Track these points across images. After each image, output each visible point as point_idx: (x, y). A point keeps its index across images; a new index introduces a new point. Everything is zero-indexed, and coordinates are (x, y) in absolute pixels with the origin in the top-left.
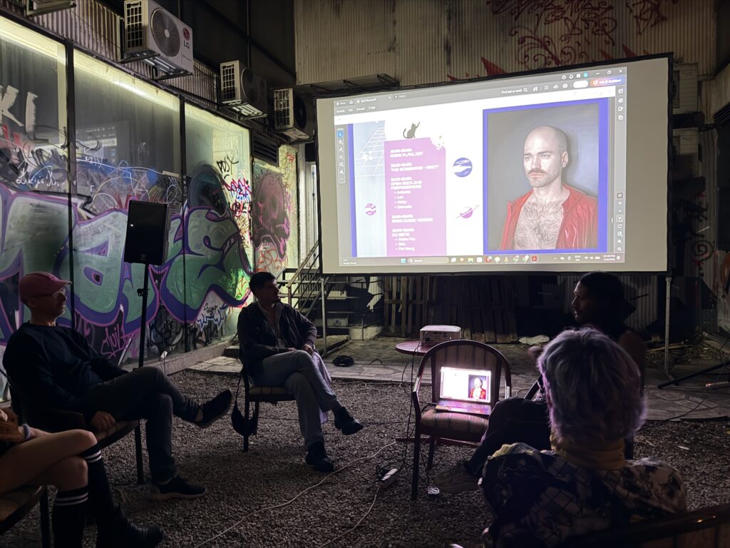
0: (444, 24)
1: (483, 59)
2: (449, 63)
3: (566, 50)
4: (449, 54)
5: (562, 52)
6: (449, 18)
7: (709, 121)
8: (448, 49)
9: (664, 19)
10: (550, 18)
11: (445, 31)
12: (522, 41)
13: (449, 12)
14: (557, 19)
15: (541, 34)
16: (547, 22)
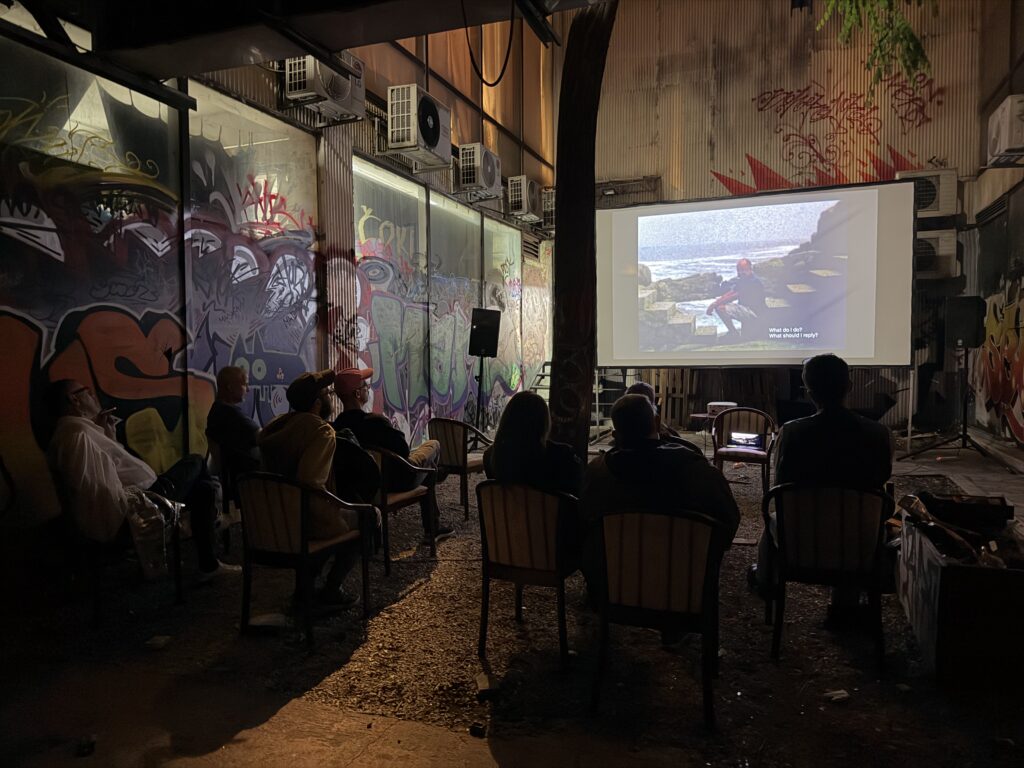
0: (709, 119)
1: (747, 156)
2: (712, 158)
3: (831, 149)
4: (712, 150)
5: (828, 151)
6: (714, 114)
7: (971, 221)
8: (711, 144)
9: (929, 120)
10: (815, 116)
11: (709, 127)
12: (787, 139)
13: (714, 108)
14: (823, 118)
15: (806, 132)
16: (812, 121)
